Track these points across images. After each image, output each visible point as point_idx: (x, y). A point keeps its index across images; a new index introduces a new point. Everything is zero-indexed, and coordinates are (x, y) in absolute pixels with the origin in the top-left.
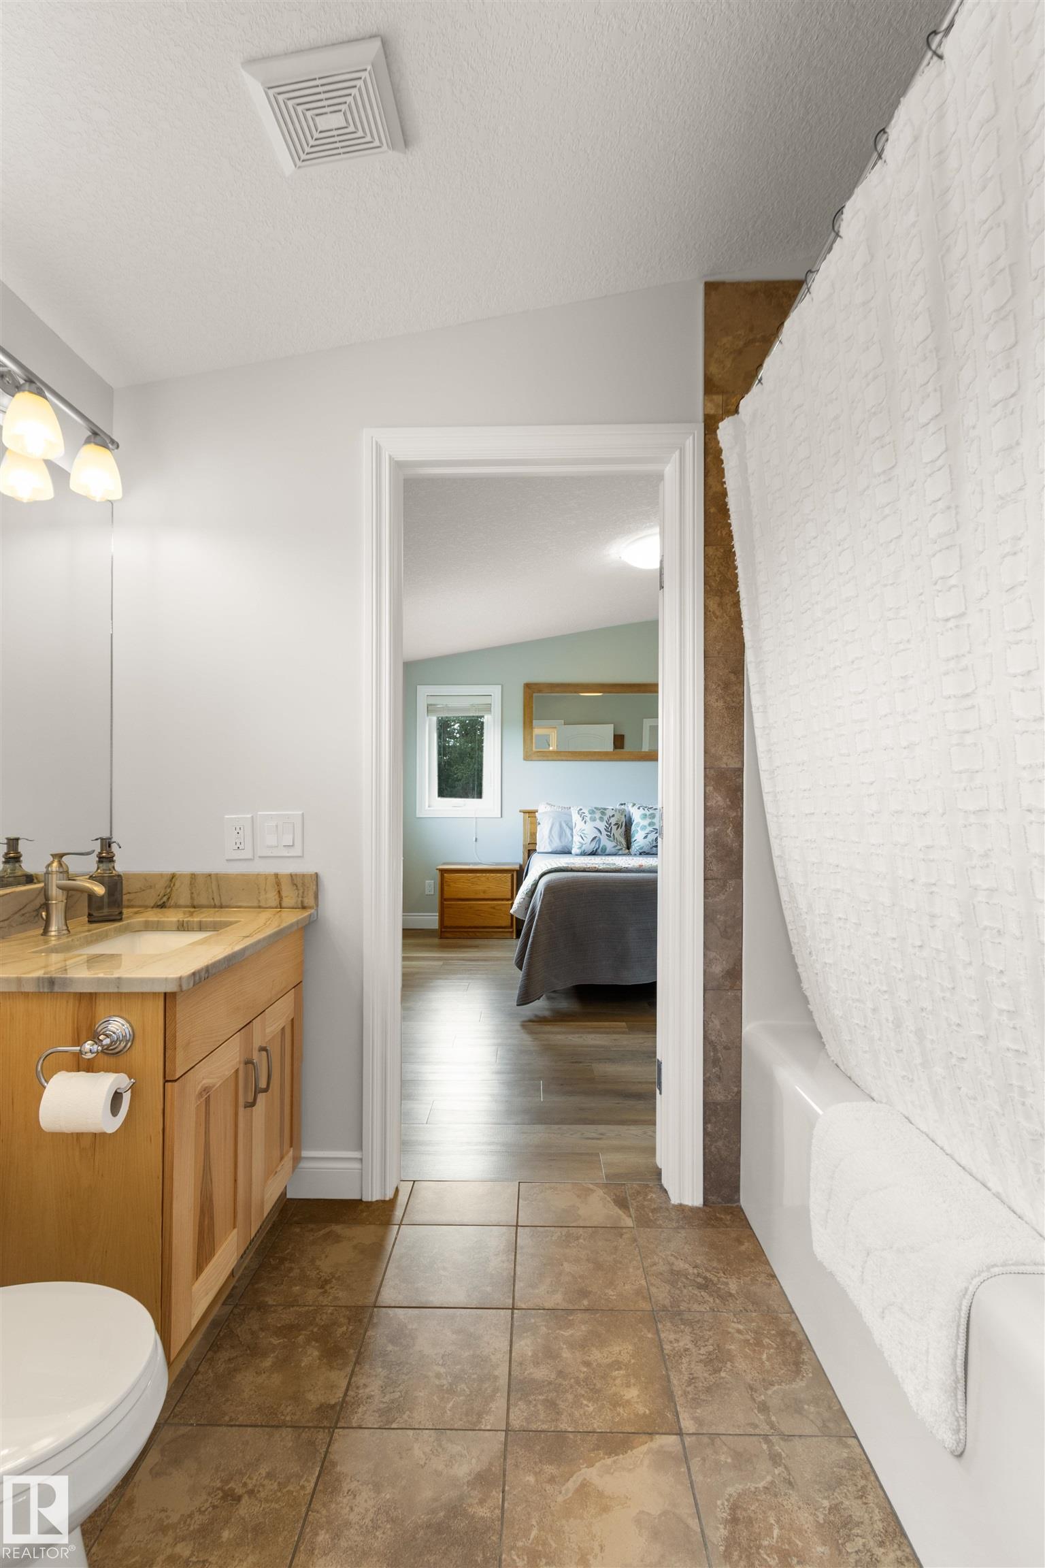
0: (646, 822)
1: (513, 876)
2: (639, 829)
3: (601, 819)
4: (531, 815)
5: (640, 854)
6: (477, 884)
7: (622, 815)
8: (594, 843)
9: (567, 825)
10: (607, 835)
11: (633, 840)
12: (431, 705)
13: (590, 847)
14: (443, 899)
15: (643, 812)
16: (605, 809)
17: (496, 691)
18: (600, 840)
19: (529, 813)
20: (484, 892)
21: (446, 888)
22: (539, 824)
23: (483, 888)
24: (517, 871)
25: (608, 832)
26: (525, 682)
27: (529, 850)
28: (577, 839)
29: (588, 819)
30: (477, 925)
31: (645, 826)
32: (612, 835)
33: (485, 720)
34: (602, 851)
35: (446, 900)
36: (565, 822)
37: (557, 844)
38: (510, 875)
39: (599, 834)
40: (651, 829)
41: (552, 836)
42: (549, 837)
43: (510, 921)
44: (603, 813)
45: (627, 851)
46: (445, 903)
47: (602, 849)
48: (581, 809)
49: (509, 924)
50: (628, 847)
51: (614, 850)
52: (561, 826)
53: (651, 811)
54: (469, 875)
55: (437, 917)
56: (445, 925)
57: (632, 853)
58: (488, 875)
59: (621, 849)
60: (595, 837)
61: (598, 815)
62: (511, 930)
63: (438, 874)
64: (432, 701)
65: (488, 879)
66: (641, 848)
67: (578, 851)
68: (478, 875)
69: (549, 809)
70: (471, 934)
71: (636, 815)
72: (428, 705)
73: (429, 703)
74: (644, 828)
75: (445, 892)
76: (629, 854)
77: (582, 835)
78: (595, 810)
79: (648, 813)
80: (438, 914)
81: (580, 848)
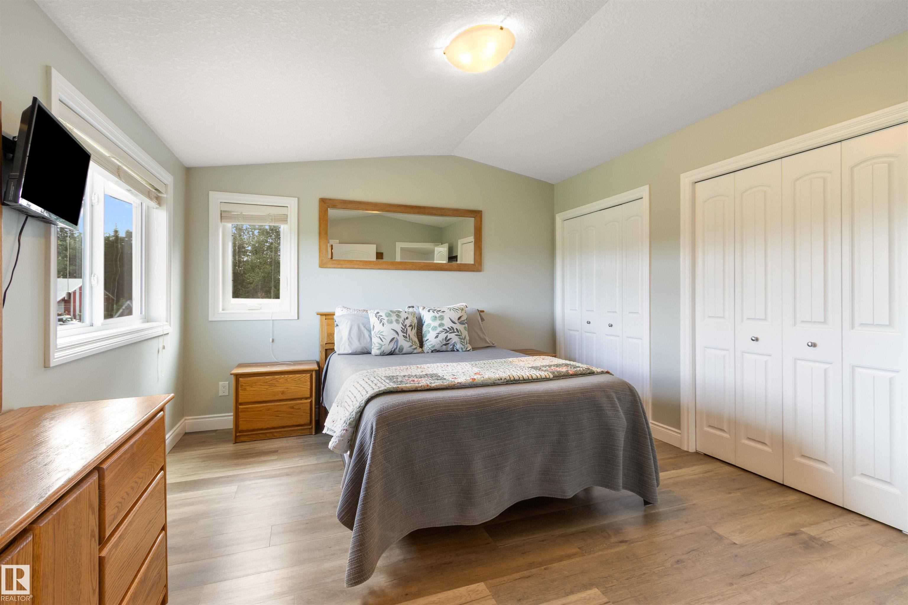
0: (437, 323)
1: (311, 376)
2: (430, 329)
3: (397, 321)
4: (328, 317)
5: (432, 352)
6: (276, 386)
7: (414, 317)
8: (392, 343)
9: (365, 327)
10: (403, 336)
11: (425, 339)
12: (225, 211)
13: (389, 348)
14: (238, 403)
15: (433, 314)
16: (399, 312)
17: (292, 203)
18: (397, 341)
19: (326, 315)
20: (283, 393)
21: (241, 392)
22: (337, 325)
23: (282, 390)
24: (316, 371)
25: (404, 333)
26: (321, 197)
27: (326, 350)
28: (376, 340)
29: (385, 321)
30: (275, 426)
31: (436, 327)
32: (407, 336)
33: (281, 230)
34: (399, 351)
35: (241, 404)
36: (363, 324)
37: (356, 346)
38: (309, 375)
39: (396, 336)
40: (441, 329)
41: (352, 338)
42: (349, 339)
43: (309, 418)
44: (398, 316)
45: (421, 349)
46: (240, 407)
47: (400, 349)
48: (378, 313)
49: (308, 421)
50: (421, 345)
51: (410, 350)
52: (359, 328)
53: (440, 314)
54: (267, 377)
55: (232, 417)
56: (240, 429)
57: (425, 351)
58: (286, 376)
59: (416, 348)
60: (393, 339)
61: (394, 318)
62: (310, 427)
63: (233, 378)
64: (225, 208)
65: (286, 380)
66: (433, 347)
67: (378, 352)
68: (276, 377)
69: (345, 312)
70: (268, 435)
71: (427, 318)
72: (221, 211)
73: (222, 209)
74: (434, 328)
75: (240, 397)
76: (423, 352)
77: (381, 337)
78: (390, 313)
79: (437, 315)
80: (232, 414)
81: (379, 349)
